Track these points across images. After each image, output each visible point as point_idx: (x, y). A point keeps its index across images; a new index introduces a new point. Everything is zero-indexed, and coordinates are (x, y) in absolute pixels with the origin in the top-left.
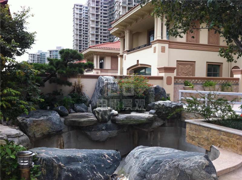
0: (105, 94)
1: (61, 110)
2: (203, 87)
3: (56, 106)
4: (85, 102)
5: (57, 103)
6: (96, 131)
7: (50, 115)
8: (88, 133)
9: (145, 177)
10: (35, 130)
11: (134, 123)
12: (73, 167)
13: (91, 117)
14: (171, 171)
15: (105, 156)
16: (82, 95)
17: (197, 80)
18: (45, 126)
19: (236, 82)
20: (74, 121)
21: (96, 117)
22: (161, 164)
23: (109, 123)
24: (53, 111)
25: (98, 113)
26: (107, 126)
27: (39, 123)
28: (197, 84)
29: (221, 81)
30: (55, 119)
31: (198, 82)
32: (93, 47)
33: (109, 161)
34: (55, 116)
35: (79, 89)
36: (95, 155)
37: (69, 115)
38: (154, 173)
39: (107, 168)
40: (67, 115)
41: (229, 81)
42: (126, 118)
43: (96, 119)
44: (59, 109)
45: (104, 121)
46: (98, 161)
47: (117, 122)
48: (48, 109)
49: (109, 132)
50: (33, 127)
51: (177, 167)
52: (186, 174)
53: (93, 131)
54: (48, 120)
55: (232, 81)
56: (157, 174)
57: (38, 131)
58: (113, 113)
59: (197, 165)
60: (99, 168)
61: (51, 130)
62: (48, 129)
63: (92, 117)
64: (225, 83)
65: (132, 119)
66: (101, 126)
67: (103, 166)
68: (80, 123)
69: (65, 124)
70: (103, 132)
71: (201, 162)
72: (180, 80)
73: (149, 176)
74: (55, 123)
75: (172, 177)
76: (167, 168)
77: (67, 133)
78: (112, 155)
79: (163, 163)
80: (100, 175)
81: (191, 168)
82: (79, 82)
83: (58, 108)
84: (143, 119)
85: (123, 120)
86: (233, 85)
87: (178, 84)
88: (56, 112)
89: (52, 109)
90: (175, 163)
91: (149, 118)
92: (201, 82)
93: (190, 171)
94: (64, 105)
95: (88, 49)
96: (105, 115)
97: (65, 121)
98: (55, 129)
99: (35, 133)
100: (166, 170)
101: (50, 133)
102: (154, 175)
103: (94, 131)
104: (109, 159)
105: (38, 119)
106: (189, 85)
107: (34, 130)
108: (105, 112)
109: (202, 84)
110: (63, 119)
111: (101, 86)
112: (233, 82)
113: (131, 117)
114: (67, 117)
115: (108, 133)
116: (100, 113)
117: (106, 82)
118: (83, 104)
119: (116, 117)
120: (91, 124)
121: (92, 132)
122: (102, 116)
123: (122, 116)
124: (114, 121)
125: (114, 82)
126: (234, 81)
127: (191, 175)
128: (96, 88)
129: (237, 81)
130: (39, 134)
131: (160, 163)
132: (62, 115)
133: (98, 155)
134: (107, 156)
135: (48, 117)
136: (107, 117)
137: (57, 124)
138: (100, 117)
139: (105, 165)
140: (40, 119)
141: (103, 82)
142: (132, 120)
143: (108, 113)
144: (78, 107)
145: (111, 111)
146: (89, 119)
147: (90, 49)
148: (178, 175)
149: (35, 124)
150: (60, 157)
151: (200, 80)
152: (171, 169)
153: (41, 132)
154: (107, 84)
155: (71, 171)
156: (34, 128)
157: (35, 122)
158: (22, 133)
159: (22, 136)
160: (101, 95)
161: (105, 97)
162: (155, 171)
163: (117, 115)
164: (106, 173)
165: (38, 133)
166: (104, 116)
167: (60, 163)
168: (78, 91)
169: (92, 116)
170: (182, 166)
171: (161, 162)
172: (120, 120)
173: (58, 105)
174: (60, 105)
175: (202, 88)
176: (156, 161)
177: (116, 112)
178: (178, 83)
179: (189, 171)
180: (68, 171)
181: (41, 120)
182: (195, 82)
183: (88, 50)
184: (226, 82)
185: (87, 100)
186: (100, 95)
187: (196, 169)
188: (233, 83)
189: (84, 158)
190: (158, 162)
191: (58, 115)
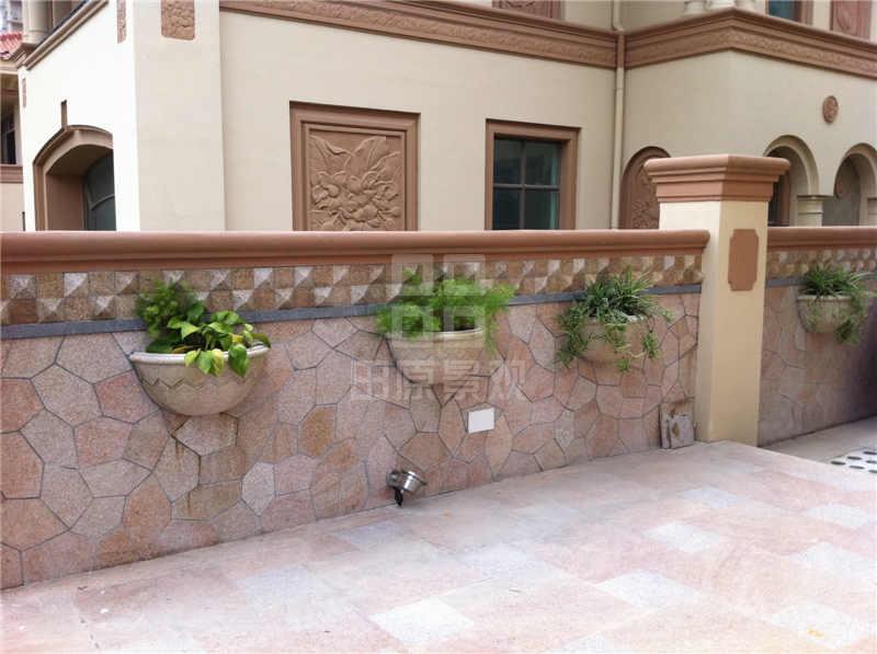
2: (382, 337)
17: (304, 273)
19: (679, 263)
28: (307, 310)
29: (555, 265)
31: (323, 294)
55: (648, 260)
64: (591, 279)
92: (358, 292)
112: (658, 267)
126: (670, 261)
129: (690, 261)
151: (340, 272)
182: (286, 295)
188: (658, 277)
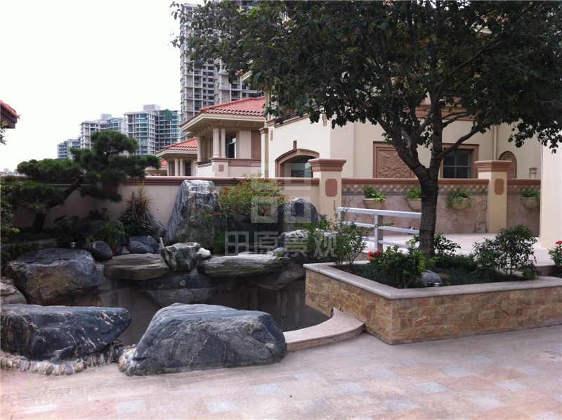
0: (192, 217)
1: (97, 249)
2: (406, 199)
3: (88, 240)
4: (154, 232)
5: (91, 237)
6: (168, 289)
7: (74, 259)
8: (152, 293)
9: (152, 344)
10: (42, 286)
11: (241, 273)
12: (48, 329)
13: (156, 261)
14: (194, 336)
15: (102, 316)
16: (147, 219)
17: (392, 186)
18: (61, 278)
19: (480, 187)
20: (123, 271)
21: (166, 262)
22: (179, 326)
23: (194, 273)
24: (82, 251)
25: (170, 253)
26: (188, 279)
27: (49, 272)
28: (391, 193)
29: (446, 186)
30: (82, 265)
31: (395, 190)
32: (210, 111)
33: (108, 323)
34: (84, 260)
35: (140, 207)
36: (87, 313)
37: (114, 258)
38: (167, 338)
39: (103, 334)
40: (111, 258)
41: (465, 186)
42: (223, 263)
43: (166, 266)
44: (94, 247)
45: (183, 270)
46: (90, 322)
47: (207, 272)
48: (73, 246)
49: (193, 292)
50: (37, 280)
51: (204, 330)
52: (219, 340)
53: (161, 289)
54: (67, 267)
55: (471, 186)
56: (170, 340)
57: (48, 287)
58: (200, 255)
59: (238, 328)
60: (90, 332)
61: (73, 287)
62: (67, 285)
63: (158, 262)
64: (455, 190)
65: (236, 266)
66: (176, 279)
67: (97, 329)
68: (133, 272)
69: (105, 275)
70: (181, 290)
71: (245, 323)
72: (356, 186)
73: (157, 342)
74: (82, 274)
75: (195, 345)
76: (188, 330)
78: (115, 314)
79: (183, 323)
80: (90, 342)
81: (228, 332)
82: (140, 192)
83: (92, 246)
84: (258, 266)
85: (218, 268)
86: (475, 194)
87: (352, 194)
88: (86, 253)
89: (81, 246)
90: (202, 324)
91: (270, 263)
92: (402, 190)
93: (225, 336)
94: (105, 240)
95: (199, 114)
96: (185, 258)
97: (105, 270)
98: (81, 285)
99: (41, 291)
100: (186, 334)
101: (71, 291)
102: (166, 340)
103: (164, 288)
104: (108, 320)
105: (47, 266)
106: (374, 197)
107: (39, 285)
108: (185, 253)
109: (403, 193)
110: (100, 267)
111: (183, 200)
112: (474, 187)
113: (234, 262)
114: (110, 262)
115: (190, 293)
116: (174, 254)
117: (194, 192)
118: (149, 237)
119: (207, 262)
120: (156, 276)
121: (159, 291)
122: (177, 259)
123: (218, 260)
124: (202, 270)
125: (209, 192)
126: (478, 187)
127: (228, 343)
128: (175, 206)
129: (484, 187)
130: (48, 293)
131: (177, 324)
132: (98, 258)
133: (92, 314)
134: (106, 315)
135: (67, 263)
136: (188, 262)
137: (86, 276)
138: (174, 263)
139: (101, 328)
140: (51, 265)
141: (187, 193)
142: (237, 268)
143: (192, 255)
144: (135, 243)
145: (197, 249)
146: (150, 265)
147: (203, 114)
148: (206, 341)
149: (42, 274)
150: (33, 315)
151: (398, 186)
152: (194, 333)
153: (54, 289)
154: (196, 196)
155: (46, 334)
156: (40, 281)
157: (41, 271)
158: (13, 290)
159: (13, 294)
160: (184, 218)
161: (192, 223)
162: (168, 335)
163: (208, 258)
164: (101, 340)
165: (48, 290)
166: (182, 260)
167: (32, 324)
168: (137, 211)
169: (158, 260)
170: (214, 329)
171: (180, 322)
172: (213, 268)
173: (93, 239)
174: (97, 240)
175: (404, 201)
176: (175, 320)
177: (207, 252)
178: (352, 192)
179: (223, 337)
180: (41, 335)
181: (54, 268)
182: (388, 190)
183: (199, 116)
184: (458, 190)
185: (157, 229)
186: (182, 219)
187: (236, 334)
188: (474, 190)
189: (68, 317)
190: (176, 322)
191: (90, 258)
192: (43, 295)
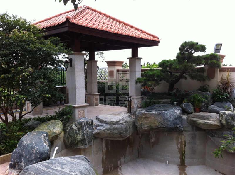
1: (184, 107)
8: (211, 138)
18: (154, 120)
27: (148, 116)
30: (169, 115)
37: (194, 113)
40: (192, 113)
43: (219, 124)
50: (141, 119)
54: (160, 114)
57: (146, 123)
61: (160, 125)
62: (157, 124)
69: (187, 122)
74: (167, 119)
77: (190, 133)
97: (187, 119)
98: (166, 125)
99: (142, 125)
101: (159, 128)
103: (218, 137)
105: (147, 113)
107: (142, 121)
110: (185, 117)
114: (191, 115)
116: (224, 116)
118: (228, 103)
122: (226, 120)
130: (146, 126)
135: (160, 112)
137: (169, 121)
138: (224, 123)
140: (150, 113)
144: (212, 106)
149: (144, 116)
153: (149, 125)
156: (142, 120)
157: (144, 115)
165: (146, 125)
181: (151, 114)
192: (143, 127)
